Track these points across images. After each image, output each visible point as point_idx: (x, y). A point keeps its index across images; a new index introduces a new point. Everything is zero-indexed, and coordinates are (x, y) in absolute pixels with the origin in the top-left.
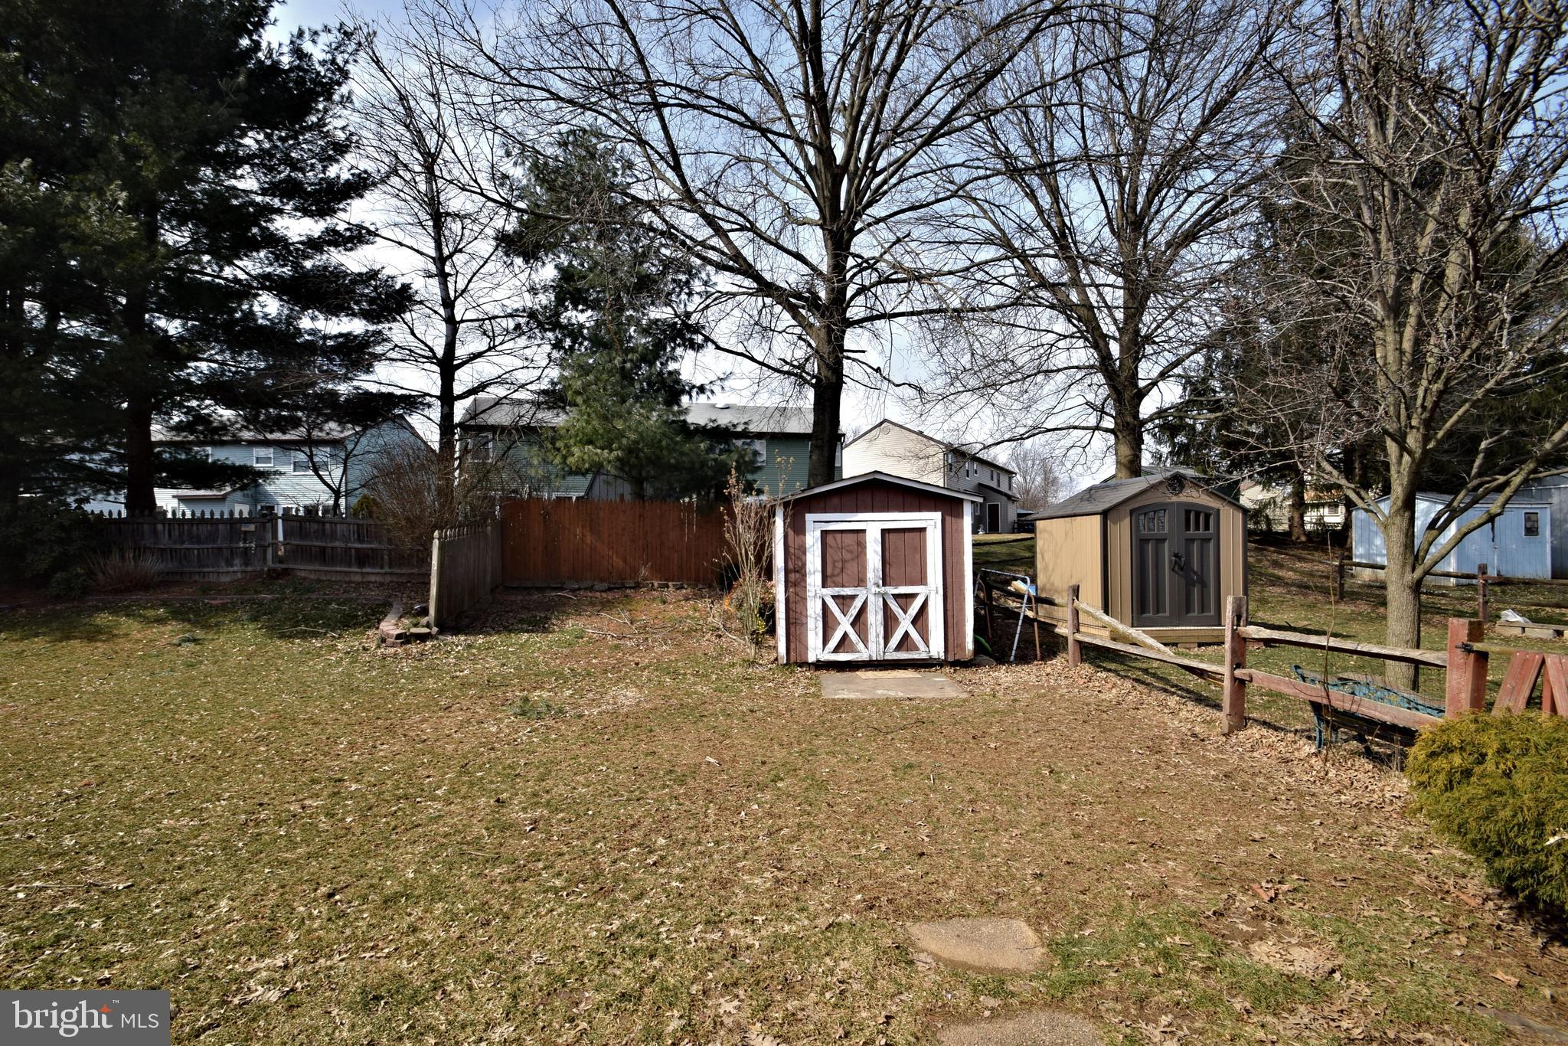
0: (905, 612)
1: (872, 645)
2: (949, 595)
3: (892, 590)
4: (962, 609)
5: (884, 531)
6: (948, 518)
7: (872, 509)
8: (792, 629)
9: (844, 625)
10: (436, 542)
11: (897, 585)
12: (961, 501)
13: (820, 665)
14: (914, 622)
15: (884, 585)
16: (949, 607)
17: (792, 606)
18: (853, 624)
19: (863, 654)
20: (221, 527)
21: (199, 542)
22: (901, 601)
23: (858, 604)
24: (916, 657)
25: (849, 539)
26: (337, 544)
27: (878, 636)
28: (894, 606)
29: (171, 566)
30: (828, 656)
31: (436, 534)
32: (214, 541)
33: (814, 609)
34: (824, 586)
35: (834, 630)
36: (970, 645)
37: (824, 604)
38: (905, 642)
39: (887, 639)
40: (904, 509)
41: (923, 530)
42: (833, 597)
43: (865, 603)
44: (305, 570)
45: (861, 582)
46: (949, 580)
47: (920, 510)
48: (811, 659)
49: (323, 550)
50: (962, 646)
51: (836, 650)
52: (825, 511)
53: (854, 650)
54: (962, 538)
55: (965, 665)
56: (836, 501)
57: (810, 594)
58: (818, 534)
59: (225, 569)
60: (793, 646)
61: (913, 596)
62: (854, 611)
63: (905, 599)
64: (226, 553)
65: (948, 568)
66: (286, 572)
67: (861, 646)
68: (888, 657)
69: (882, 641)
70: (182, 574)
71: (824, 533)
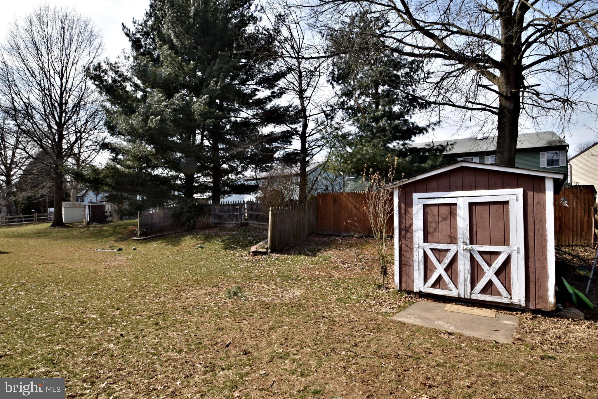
0: (490, 265)
1: (461, 286)
2: (531, 255)
3: (477, 248)
4: (544, 268)
5: (471, 205)
6: (530, 194)
7: (462, 188)
8: (404, 268)
9: (440, 270)
10: (270, 212)
11: (482, 244)
12: (544, 178)
13: (422, 295)
14: (498, 273)
15: (471, 243)
16: (531, 264)
17: (404, 253)
18: (446, 270)
19: (453, 293)
20: (231, 207)
21: (225, 212)
22: (487, 257)
23: (450, 256)
24: (499, 300)
25: (444, 211)
26: (261, 213)
27: (465, 280)
28: (479, 258)
29: (217, 221)
30: (427, 289)
31: (270, 209)
32: (229, 212)
33: (418, 256)
34: (425, 241)
35: (433, 272)
36: (551, 298)
37: (425, 253)
38: (489, 287)
39: (473, 285)
40: (489, 187)
41: (507, 202)
42: (432, 250)
43: (456, 256)
44: (253, 223)
45: (453, 240)
46: (531, 243)
47: (503, 188)
48: (416, 290)
49: (257, 215)
50: (544, 299)
51: (434, 286)
52: (426, 191)
53: (447, 288)
54: (544, 209)
55: (548, 314)
56: (434, 184)
57: (416, 246)
58: (421, 206)
59: (231, 222)
60: (404, 279)
61: (498, 254)
62: (447, 261)
63: (491, 256)
64: (232, 216)
65: (531, 233)
66: (247, 224)
67: (452, 286)
68: (474, 297)
69: (469, 285)
70: (221, 224)
71: (425, 206)
